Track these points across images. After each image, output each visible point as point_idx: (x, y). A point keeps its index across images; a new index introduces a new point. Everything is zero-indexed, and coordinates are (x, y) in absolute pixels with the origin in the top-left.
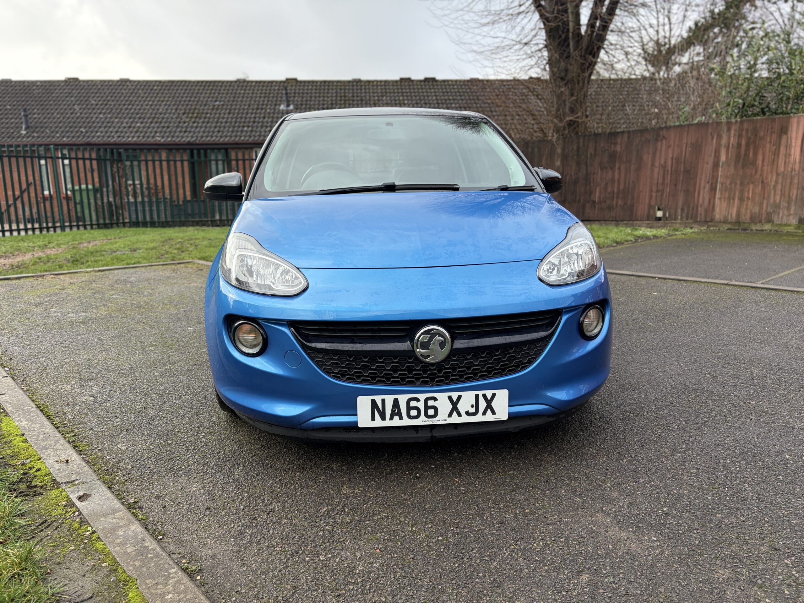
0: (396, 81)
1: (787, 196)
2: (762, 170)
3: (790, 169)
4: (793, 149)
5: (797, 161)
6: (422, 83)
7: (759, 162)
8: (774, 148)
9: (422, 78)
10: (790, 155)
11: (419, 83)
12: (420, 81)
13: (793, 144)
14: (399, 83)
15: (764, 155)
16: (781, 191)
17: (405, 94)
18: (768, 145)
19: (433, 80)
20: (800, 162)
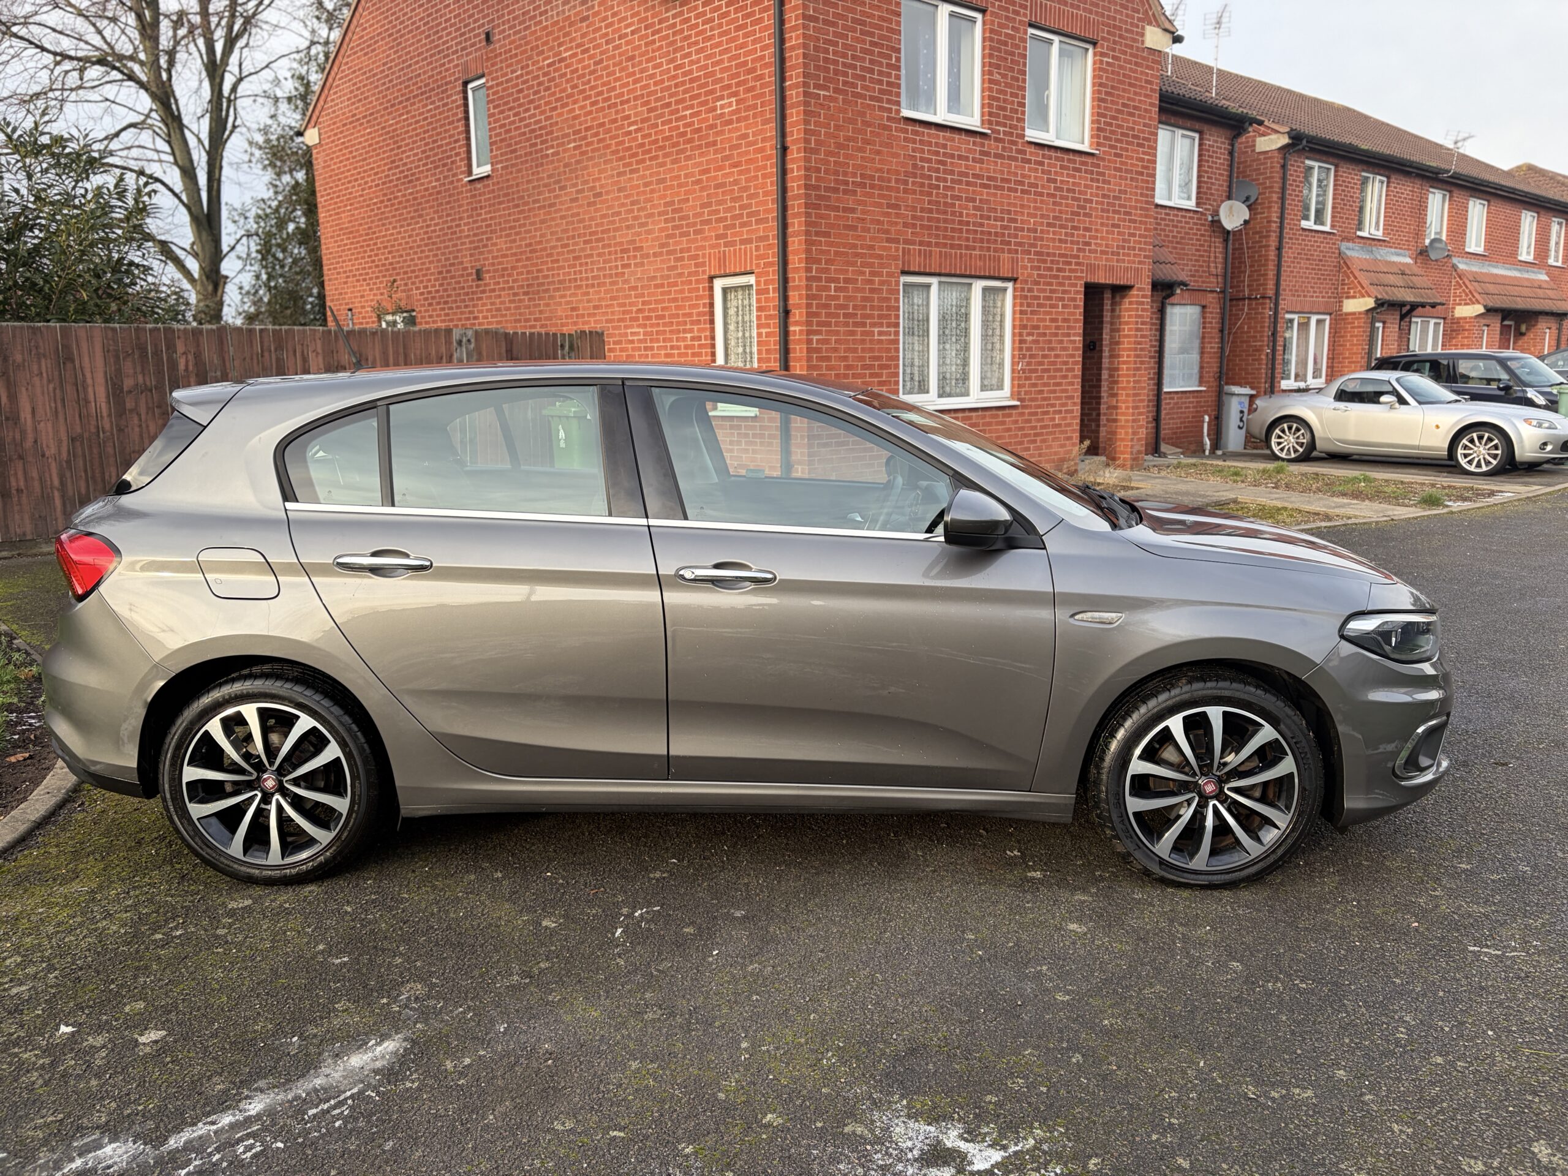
1: (99, 480)
2: (35, 429)
3: (93, 430)
4: (90, 390)
5: (105, 414)
7: (26, 414)
8: (51, 386)
10: (87, 402)
13: (89, 381)
15: (32, 399)
16: (86, 471)
18: (36, 380)
20: (110, 415)
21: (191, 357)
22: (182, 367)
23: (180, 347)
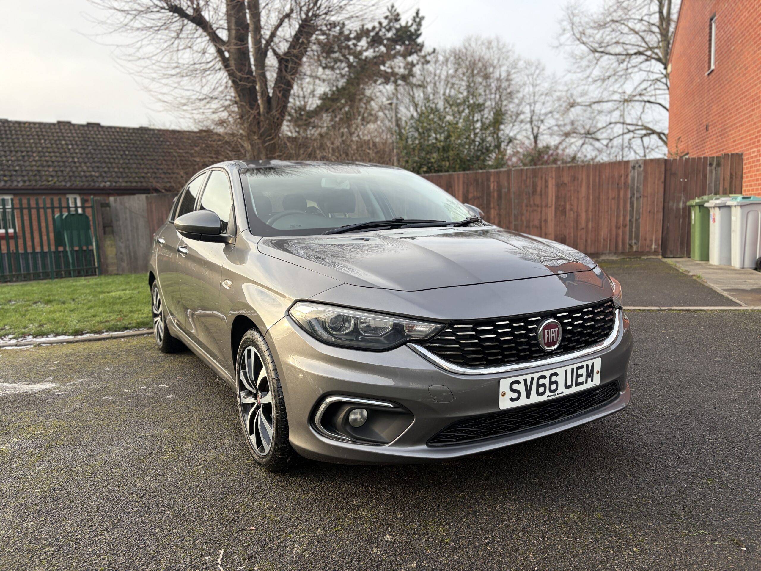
0: (54, 124)
6: (86, 128)
9: (84, 122)
11: (81, 128)
12: (83, 126)
14: (57, 126)
17: (67, 138)
19: (98, 125)
21: (496, 183)
22: (492, 188)
23: (492, 179)
